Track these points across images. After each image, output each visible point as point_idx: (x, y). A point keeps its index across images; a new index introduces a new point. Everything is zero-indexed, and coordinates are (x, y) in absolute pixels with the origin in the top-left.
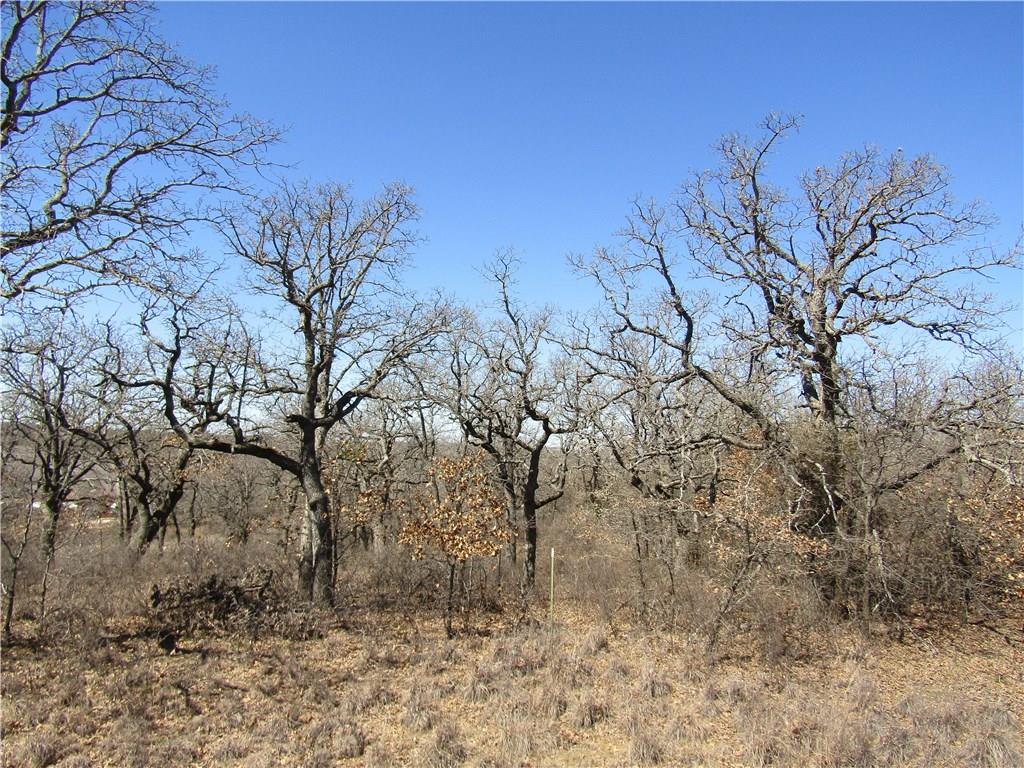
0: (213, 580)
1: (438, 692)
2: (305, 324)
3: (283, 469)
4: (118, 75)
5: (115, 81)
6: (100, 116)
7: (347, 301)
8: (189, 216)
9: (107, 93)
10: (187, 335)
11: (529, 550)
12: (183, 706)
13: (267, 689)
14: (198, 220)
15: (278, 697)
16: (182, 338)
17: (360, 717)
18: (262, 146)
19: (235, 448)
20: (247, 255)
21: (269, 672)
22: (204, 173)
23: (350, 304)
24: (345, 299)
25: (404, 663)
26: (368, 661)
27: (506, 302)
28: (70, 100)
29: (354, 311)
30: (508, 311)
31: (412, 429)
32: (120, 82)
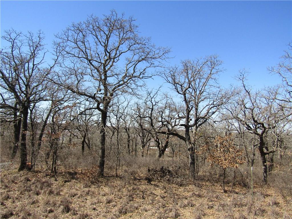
0: (162, 168)
1: (207, 207)
2: (185, 99)
3: (181, 139)
4: (130, 45)
5: (130, 46)
6: (134, 54)
7: (202, 91)
8: (153, 75)
9: (129, 50)
10: (156, 105)
11: (264, 169)
12: (141, 197)
13: (162, 197)
14: (155, 75)
15: (165, 199)
16: (154, 105)
17: (182, 209)
18: (167, 54)
19: (167, 133)
20: (169, 82)
21: (165, 192)
22: (152, 64)
23: (203, 92)
24: (201, 91)
25: (203, 197)
26: (192, 194)
27: (244, 86)
28: (122, 53)
29: (204, 94)
30: (245, 89)
31: (236, 128)
32: (132, 46)
